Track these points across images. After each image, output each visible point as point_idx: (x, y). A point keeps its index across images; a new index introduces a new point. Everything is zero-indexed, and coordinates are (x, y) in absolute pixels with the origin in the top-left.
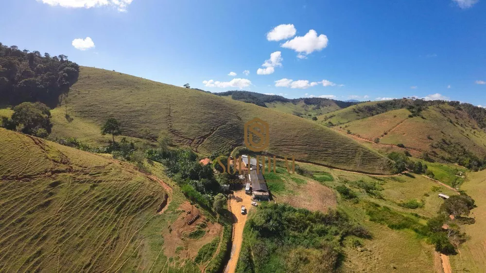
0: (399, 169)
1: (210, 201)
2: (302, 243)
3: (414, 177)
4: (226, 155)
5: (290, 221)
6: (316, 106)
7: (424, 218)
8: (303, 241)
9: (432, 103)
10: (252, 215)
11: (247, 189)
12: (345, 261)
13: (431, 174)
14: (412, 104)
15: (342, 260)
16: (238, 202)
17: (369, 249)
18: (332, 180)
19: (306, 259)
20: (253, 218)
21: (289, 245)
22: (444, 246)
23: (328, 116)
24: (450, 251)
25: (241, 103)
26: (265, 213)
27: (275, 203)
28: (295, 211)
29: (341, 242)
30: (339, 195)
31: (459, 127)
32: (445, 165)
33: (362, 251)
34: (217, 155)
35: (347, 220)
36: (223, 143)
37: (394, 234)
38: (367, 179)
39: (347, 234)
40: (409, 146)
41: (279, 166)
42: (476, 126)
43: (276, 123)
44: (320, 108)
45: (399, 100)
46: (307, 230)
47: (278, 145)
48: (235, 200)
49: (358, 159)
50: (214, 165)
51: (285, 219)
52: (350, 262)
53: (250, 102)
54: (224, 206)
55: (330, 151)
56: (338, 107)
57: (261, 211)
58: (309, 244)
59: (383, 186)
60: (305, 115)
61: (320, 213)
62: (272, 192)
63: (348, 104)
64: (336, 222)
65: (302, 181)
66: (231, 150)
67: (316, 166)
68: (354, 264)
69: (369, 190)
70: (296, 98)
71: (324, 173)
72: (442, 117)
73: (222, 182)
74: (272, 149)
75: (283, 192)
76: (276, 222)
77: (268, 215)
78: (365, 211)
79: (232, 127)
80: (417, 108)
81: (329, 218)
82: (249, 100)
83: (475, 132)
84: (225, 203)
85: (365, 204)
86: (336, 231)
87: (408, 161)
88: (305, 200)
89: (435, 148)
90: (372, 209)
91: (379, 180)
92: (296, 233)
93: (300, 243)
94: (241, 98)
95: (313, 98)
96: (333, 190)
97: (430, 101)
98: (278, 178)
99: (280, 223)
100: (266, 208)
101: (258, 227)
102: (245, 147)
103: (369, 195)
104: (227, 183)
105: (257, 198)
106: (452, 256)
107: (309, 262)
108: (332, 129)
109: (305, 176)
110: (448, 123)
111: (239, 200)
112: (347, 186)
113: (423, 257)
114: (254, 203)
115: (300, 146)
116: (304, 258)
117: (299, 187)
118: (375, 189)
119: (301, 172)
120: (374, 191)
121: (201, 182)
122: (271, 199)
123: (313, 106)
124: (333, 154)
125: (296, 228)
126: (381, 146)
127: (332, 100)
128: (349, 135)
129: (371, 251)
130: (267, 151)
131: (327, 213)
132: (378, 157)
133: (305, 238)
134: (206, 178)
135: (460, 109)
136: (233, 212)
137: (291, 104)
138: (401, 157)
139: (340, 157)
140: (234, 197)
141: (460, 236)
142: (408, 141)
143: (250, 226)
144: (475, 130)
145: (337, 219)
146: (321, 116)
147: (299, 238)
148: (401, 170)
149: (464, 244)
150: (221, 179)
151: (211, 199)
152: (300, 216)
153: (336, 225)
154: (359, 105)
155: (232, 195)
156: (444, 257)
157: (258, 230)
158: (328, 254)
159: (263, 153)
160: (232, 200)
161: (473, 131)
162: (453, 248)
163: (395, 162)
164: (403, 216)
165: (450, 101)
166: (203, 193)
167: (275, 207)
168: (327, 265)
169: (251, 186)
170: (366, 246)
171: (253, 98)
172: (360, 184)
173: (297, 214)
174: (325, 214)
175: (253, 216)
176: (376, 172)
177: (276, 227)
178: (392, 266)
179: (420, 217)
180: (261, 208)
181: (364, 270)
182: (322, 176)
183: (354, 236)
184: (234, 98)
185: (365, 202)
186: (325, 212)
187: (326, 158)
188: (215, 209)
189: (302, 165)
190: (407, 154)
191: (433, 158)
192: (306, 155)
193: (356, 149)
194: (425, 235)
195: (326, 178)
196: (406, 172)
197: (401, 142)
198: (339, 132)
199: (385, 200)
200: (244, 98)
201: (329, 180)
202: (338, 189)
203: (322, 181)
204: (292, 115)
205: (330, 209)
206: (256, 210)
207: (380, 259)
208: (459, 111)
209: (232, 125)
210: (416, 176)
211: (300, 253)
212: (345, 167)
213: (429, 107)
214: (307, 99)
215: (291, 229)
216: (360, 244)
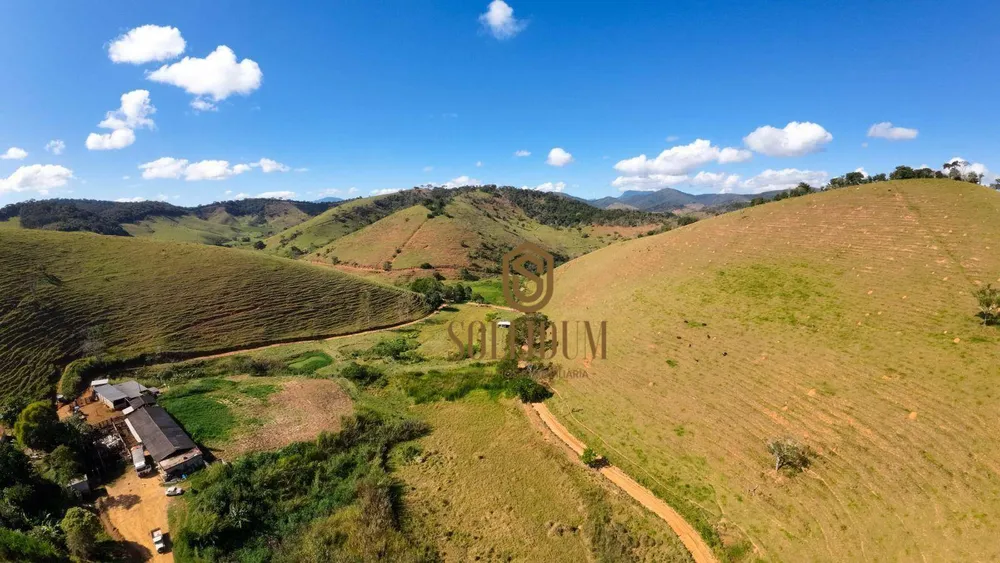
0: (433, 304)
1: (54, 540)
2: (317, 512)
3: (456, 310)
4: (45, 397)
5: (273, 484)
6: (256, 217)
7: (490, 365)
8: (317, 507)
9: (458, 191)
10: (178, 522)
11: (139, 463)
12: (404, 494)
13: (479, 298)
14: (429, 197)
15: (400, 495)
16: (128, 507)
17: (433, 451)
18: (328, 361)
19: (338, 535)
20: (185, 526)
21: (293, 532)
22: (530, 391)
23: (287, 236)
24: (542, 395)
25: (52, 235)
26: (209, 498)
27: (224, 463)
28: (275, 457)
29: (386, 467)
30: (350, 385)
31: (501, 221)
32: (494, 280)
33: (424, 461)
34: (19, 406)
35: (379, 422)
36: (24, 363)
37: (458, 407)
38: (389, 336)
39: (389, 446)
40: (438, 264)
41: (201, 375)
42: (524, 216)
43: (163, 273)
44: (265, 221)
45: (409, 192)
46: (317, 481)
47: (184, 327)
48: (120, 507)
49: (364, 307)
50: (19, 438)
51: (262, 486)
52: (413, 489)
53: (76, 229)
54: (98, 535)
55: (309, 306)
56: (303, 214)
57: (198, 498)
58: (331, 504)
59: (417, 340)
60: (235, 239)
61: (328, 435)
62: (208, 444)
63: (322, 207)
64: (364, 436)
65: (270, 389)
66: (54, 378)
67: (291, 346)
68: (422, 489)
69: (397, 354)
70: (204, 204)
71: (309, 354)
72: (476, 210)
73: (61, 477)
74: (170, 340)
75: (235, 430)
76: (244, 503)
77: (220, 499)
78: (403, 391)
79: (37, 310)
80: (437, 201)
81: (349, 436)
82: (73, 222)
83: (523, 225)
84: (96, 524)
85: (399, 381)
86: (369, 452)
87: (443, 288)
88: (288, 425)
89: (476, 258)
90: (413, 383)
91: (410, 331)
92: (297, 501)
93: (312, 514)
94: (48, 222)
95: (246, 200)
96: (339, 380)
97: (455, 189)
98: (209, 405)
99: (254, 500)
100: (206, 485)
101: (207, 537)
102: (94, 358)
103: (401, 363)
104: (78, 473)
105: (174, 474)
106: (548, 400)
107: (346, 537)
108: (302, 261)
109: (272, 375)
110: (485, 219)
111: (130, 501)
112: (360, 361)
113: (512, 422)
114: (172, 489)
115: (240, 314)
116: (333, 538)
117: (266, 405)
118: (407, 349)
119: (260, 369)
120: (406, 353)
121: (7, 500)
122: (211, 459)
123: (249, 218)
124: (316, 310)
125: (292, 489)
126: (395, 275)
127: (288, 201)
128: (338, 266)
129: (436, 453)
130: (158, 349)
131: (340, 429)
132: (397, 293)
133: (318, 498)
134: (13, 484)
135: (499, 196)
136: (128, 538)
137: (195, 218)
138: (431, 284)
139: (332, 312)
140: (112, 502)
141: (547, 369)
142: (436, 257)
143: (186, 546)
144: (524, 222)
145: (362, 429)
146: (272, 238)
147: (307, 505)
148: (436, 305)
149: (556, 378)
150: (57, 468)
151: (54, 534)
152: (292, 462)
153: (365, 441)
154: (344, 207)
155: (104, 499)
156: (538, 406)
157: (210, 544)
158: (371, 500)
159: (148, 359)
160: (111, 511)
161: (521, 223)
162: (544, 388)
163: (424, 296)
164: (461, 374)
165: (482, 185)
166: (26, 528)
167: (228, 471)
168: (379, 521)
169: (147, 453)
170: (427, 449)
171: (85, 216)
172: (382, 350)
173: (283, 461)
174: (339, 432)
175: (183, 520)
176: (401, 320)
177: (250, 514)
178: (476, 457)
179: (484, 365)
180: (195, 492)
181: (440, 489)
182: (307, 361)
183: (400, 445)
184: (26, 224)
185: (398, 377)
186: (336, 429)
187: (306, 322)
188: (78, 554)
189: (257, 354)
190: (439, 277)
191: (476, 274)
192: (262, 330)
193: (356, 290)
194: (500, 387)
195: (317, 362)
196: (445, 305)
197: (425, 260)
198: (316, 263)
199: (428, 361)
200: (57, 220)
201: (324, 364)
202: (346, 374)
203: (309, 371)
204: (202, 246)
205: (343, 418)
206: (184, 504)
207: (455, 456)
208: (497, 199)
209: (36, 304)
210: (459, 306)
211: (321, 534)
212: (347, 329)
213: (455, 198)
214: (231, 203)
215: (283, 498)
216: (416, 452)
